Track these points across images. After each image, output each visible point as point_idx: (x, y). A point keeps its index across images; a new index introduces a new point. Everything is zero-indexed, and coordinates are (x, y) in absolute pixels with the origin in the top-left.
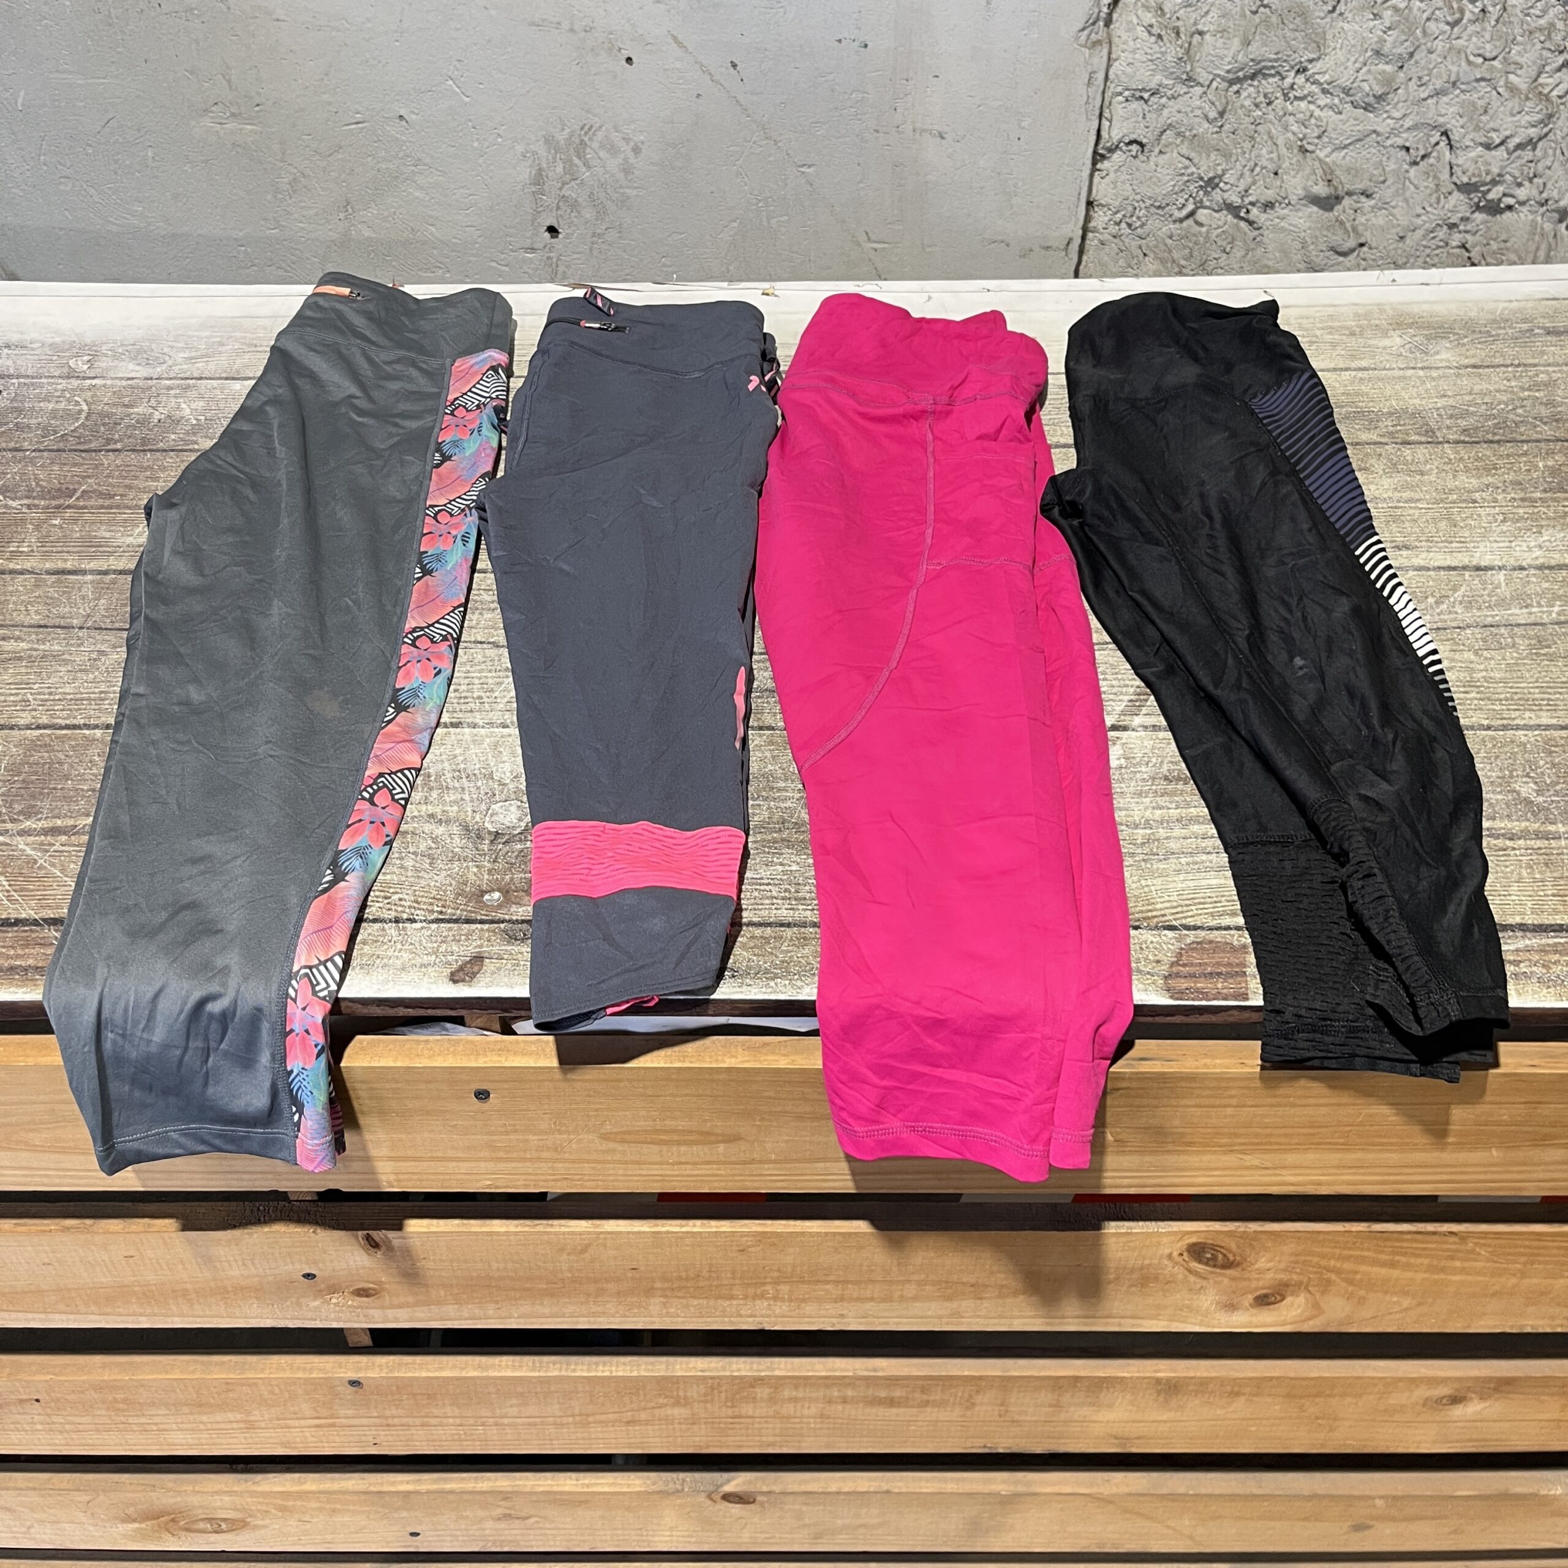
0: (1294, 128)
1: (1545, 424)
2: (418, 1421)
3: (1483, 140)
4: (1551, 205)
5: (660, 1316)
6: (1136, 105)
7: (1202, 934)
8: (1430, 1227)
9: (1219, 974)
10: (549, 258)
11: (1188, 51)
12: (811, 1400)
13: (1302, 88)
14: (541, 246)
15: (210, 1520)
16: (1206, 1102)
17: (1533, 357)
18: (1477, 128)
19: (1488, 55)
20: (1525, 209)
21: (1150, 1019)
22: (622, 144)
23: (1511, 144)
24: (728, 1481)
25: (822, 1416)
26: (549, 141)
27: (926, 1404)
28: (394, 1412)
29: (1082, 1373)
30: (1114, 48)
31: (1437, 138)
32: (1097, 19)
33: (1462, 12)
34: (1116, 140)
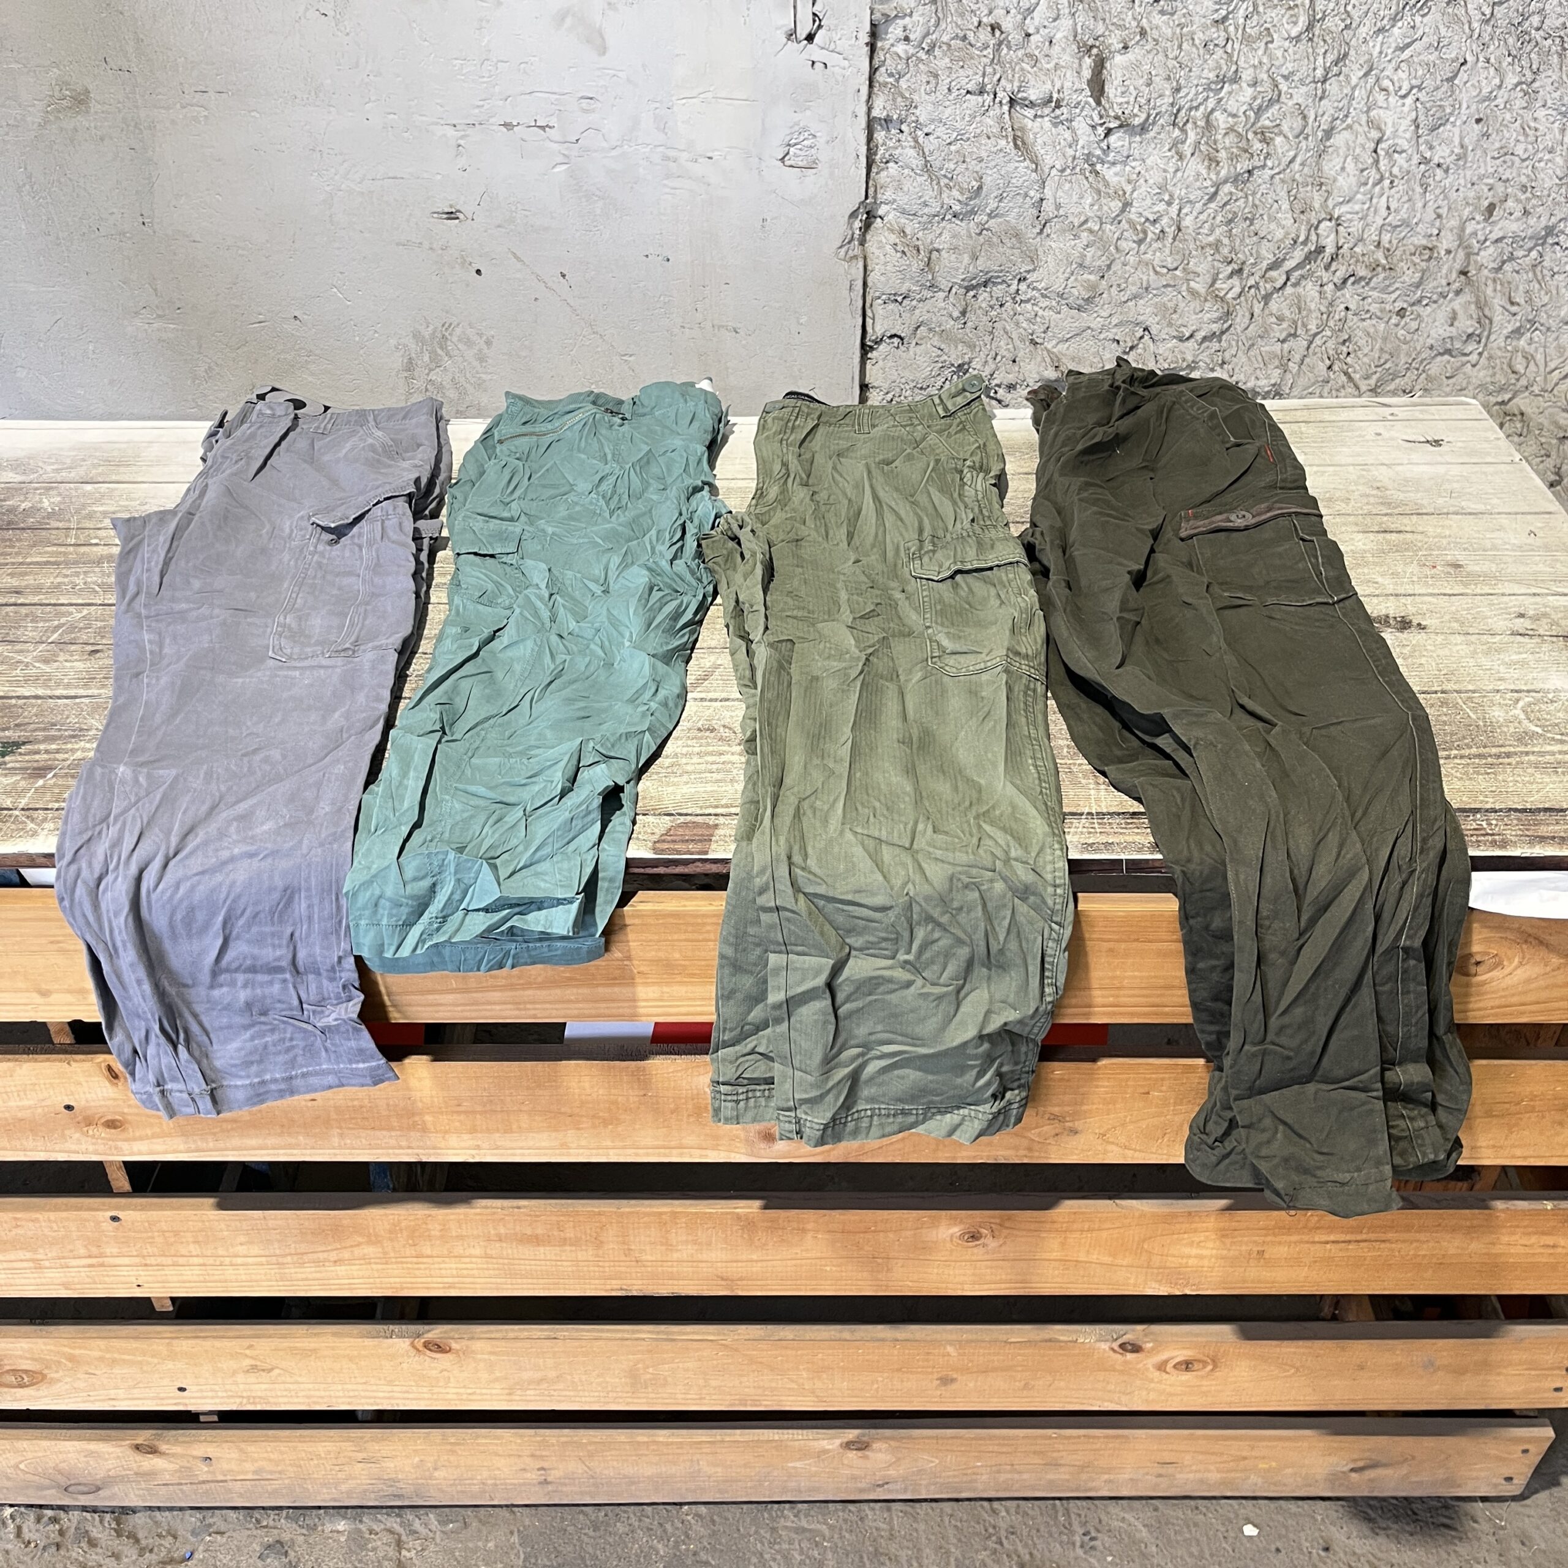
0: (1025, 325)
3: (1175, 334)
5: (340, 1147)
6: (891, 306)
7: (689, 818)
9: (693, 841)
11: (928, 264)
13: (1026, 293)
15: (14, 1372)
18: (1170, 325)
19: (1170, 266)
22: (475, 338)
23: (1199, 336)
26: (417, 336)
30: (869, 262)
31: (1140, 333)
32: (852, 239)
33: (1145, 232)
34: (879, 334)
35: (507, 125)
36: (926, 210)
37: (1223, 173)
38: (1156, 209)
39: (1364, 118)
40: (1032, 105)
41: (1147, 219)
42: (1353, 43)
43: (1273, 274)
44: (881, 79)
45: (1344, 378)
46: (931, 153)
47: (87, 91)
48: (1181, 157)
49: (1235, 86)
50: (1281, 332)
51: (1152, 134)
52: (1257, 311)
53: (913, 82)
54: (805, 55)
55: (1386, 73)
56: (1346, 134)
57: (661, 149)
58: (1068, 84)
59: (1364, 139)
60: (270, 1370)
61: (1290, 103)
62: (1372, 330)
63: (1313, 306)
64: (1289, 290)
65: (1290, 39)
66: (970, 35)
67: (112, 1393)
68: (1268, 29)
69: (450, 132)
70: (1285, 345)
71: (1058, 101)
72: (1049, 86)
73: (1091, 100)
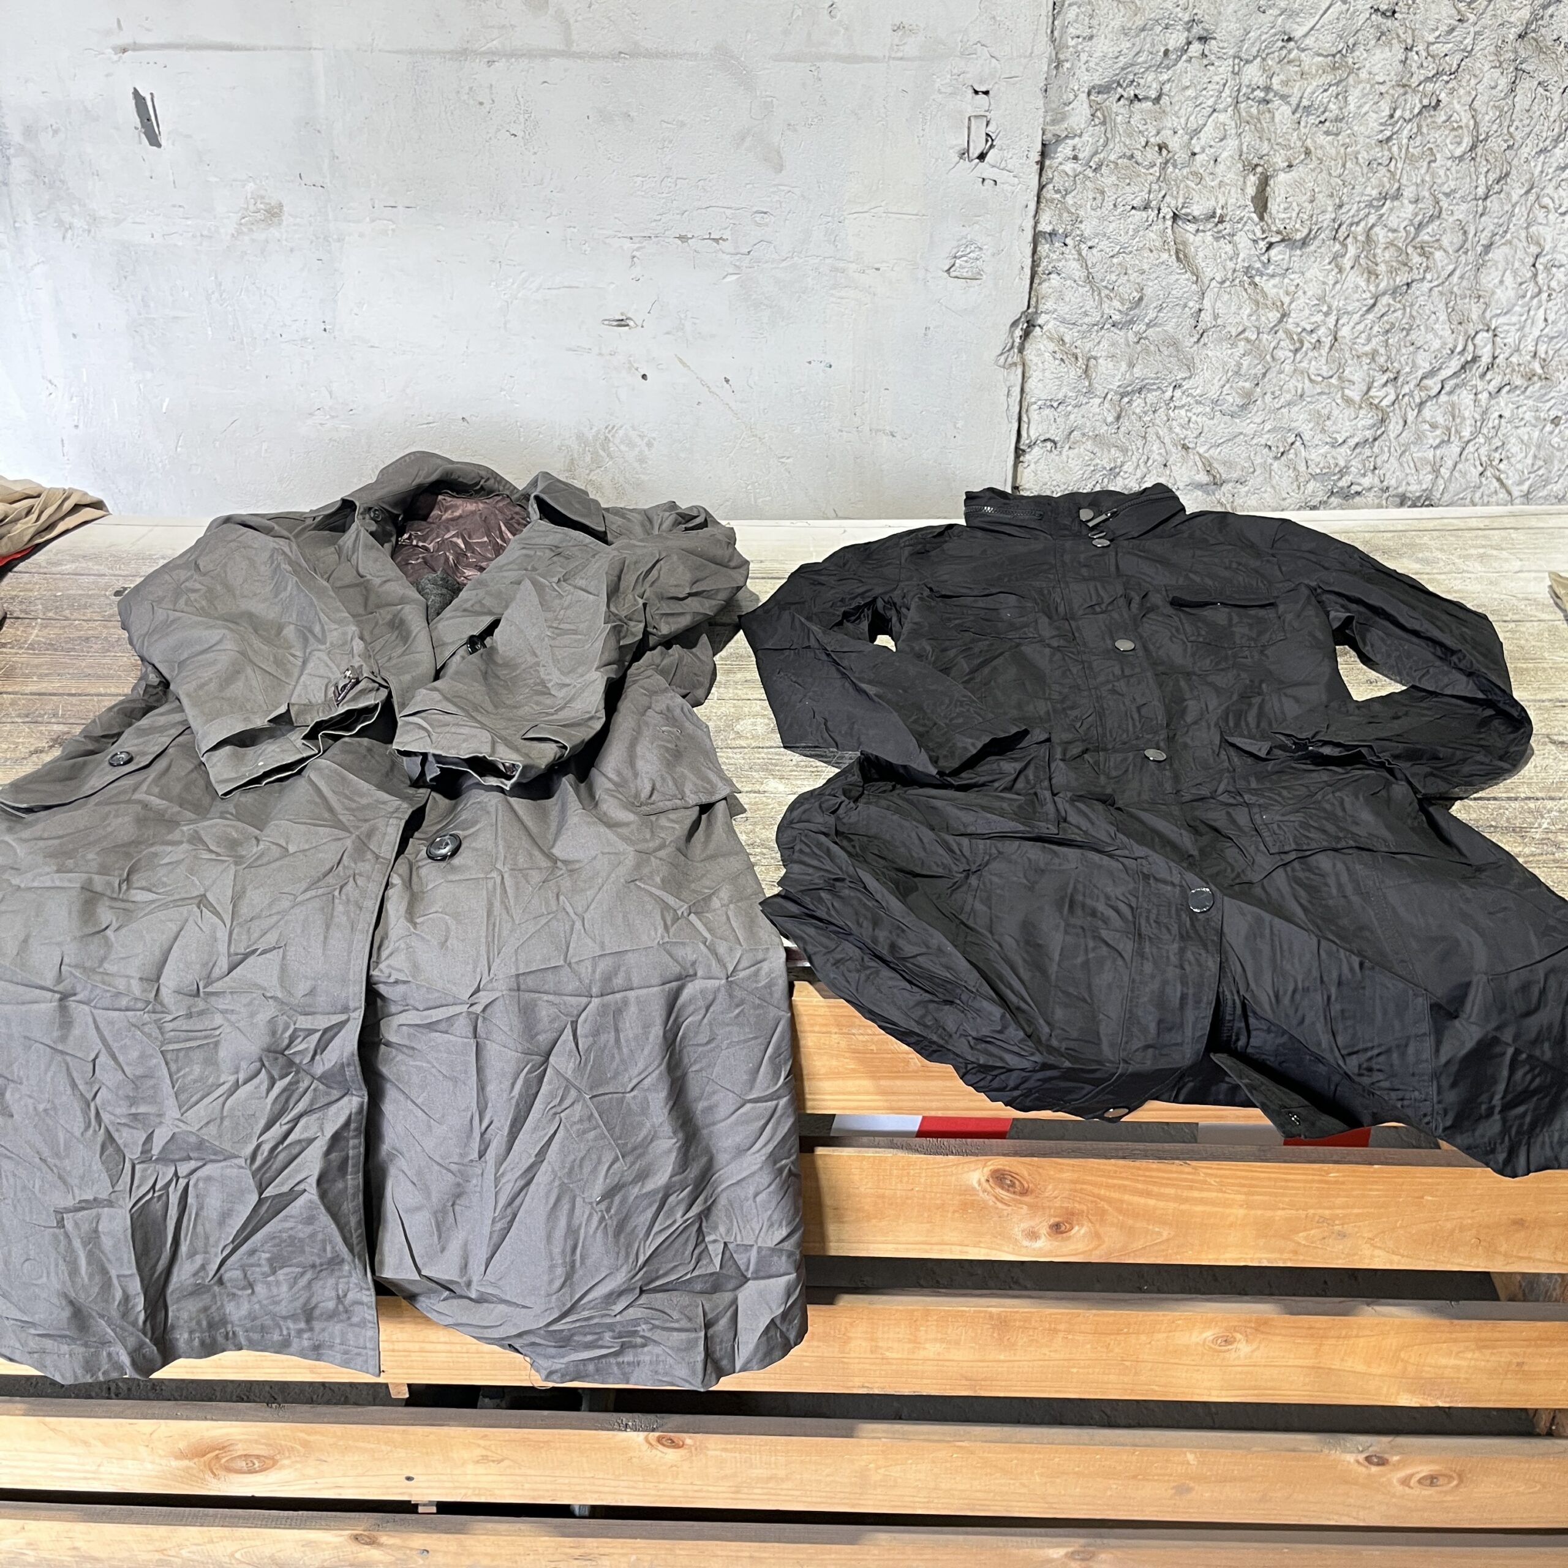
0: (1178, 430)
3: (1329, 440)
4: (1391, 492)
6: (1047, 411)
11: (1086, 371)
13: (1180, 399)
15: (246, 1457)
18: (1323, 431)
19: (1325, 374)
20: (1372, 494)
22: (638, 440)
23: (1352, 442)
24: (662, 1425)
26: (580, 437)
30: (1027, 369)
31: (1292, 439)
32: (1012, 347)
33: (1302, 343)
34: (1033, 438)
35: (683, 238)
36: (1087, 320)
37: (1383, 286)
38: (1313, 319)
39: (1523, 234)
40: (1195, 220)
41: (1304, 330)
42: (1515, 162)
43: (1425, 382)
44: (1048, 196)
45: (1496, 484)
46: (1094, 265)
47: (281, 206)
48: (1340, 271)
49: (1396, 203)
50: (1434, 439)
51: (1312, 248)
52: (1410, 418)
53: (1081, 199)
54: (976, 172)
55: (1546, 191)
56: (1506, 249)
57: (828, 261)
58: (1232, 201)
59: (1524, 254)
60: (499, 1462)
61: (1451, 220)
62: (1526, 438)
63: (1467, 414)
64: (1443, 398)
65: (1453, 158)
66: (1138, 154)
67: (341, 1481)
68: (1431, 149)
69: (627, 244)
70: (1438, 452)
71: (1221, 216)
72: (1213, 203)
73: (1255, 217)
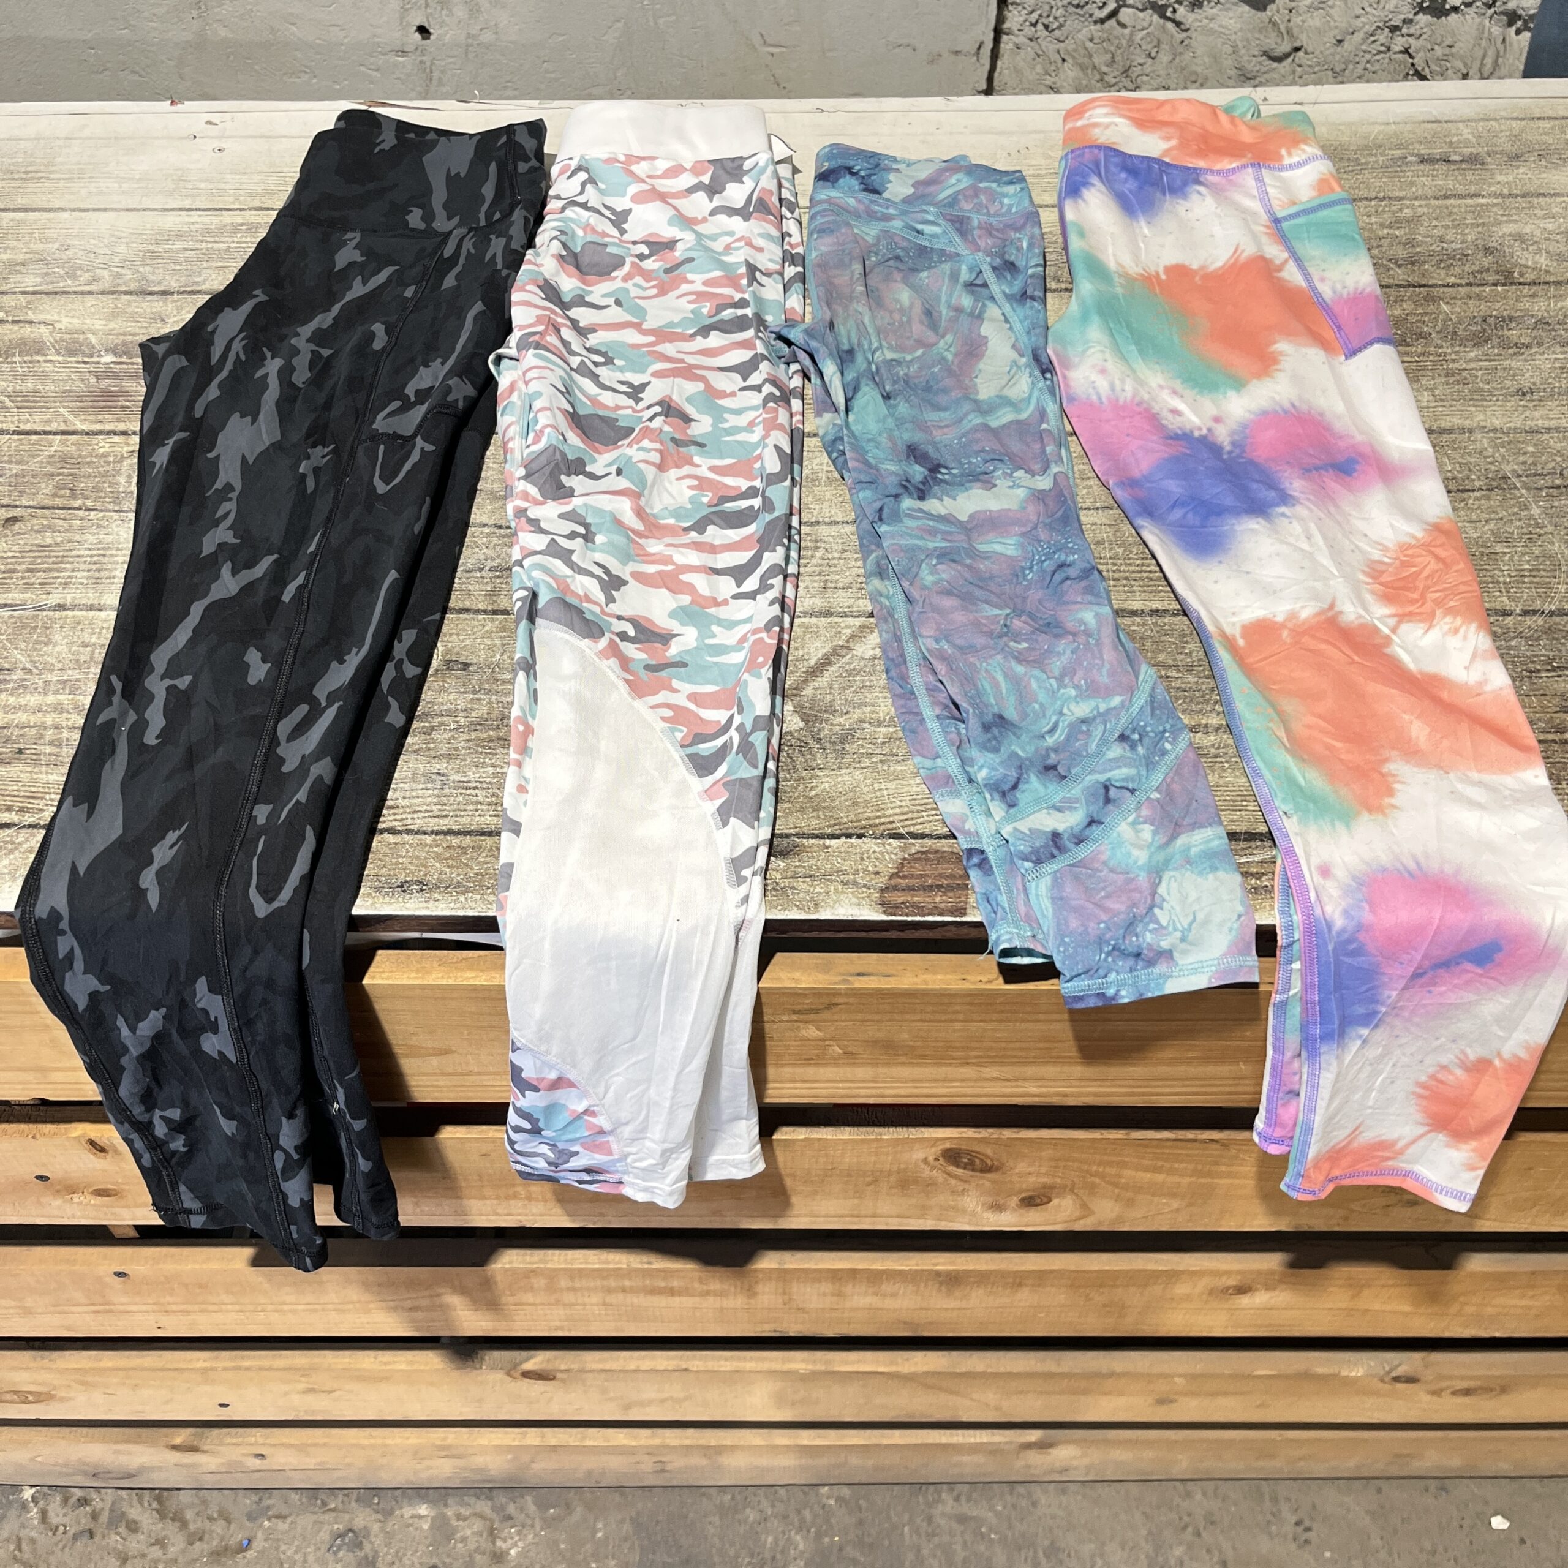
1: (1400, 266)
2: (196, 1307)
5: (414, 1214)
7: (928, 842)
8: (1190, 1134)
9: (939, 887)
10: (421, 62)
12: (589, 1289)
14: (413, 48)
15: (16, 1392)
16: (928, 1016)
17: (1401, 189)
20: (1471, 11)
21: (863, 935)
24: (527, 1359)
25: (604, 1304)
27: (708, 1293)
28: (169, 1299)
29: (860, 1267)
